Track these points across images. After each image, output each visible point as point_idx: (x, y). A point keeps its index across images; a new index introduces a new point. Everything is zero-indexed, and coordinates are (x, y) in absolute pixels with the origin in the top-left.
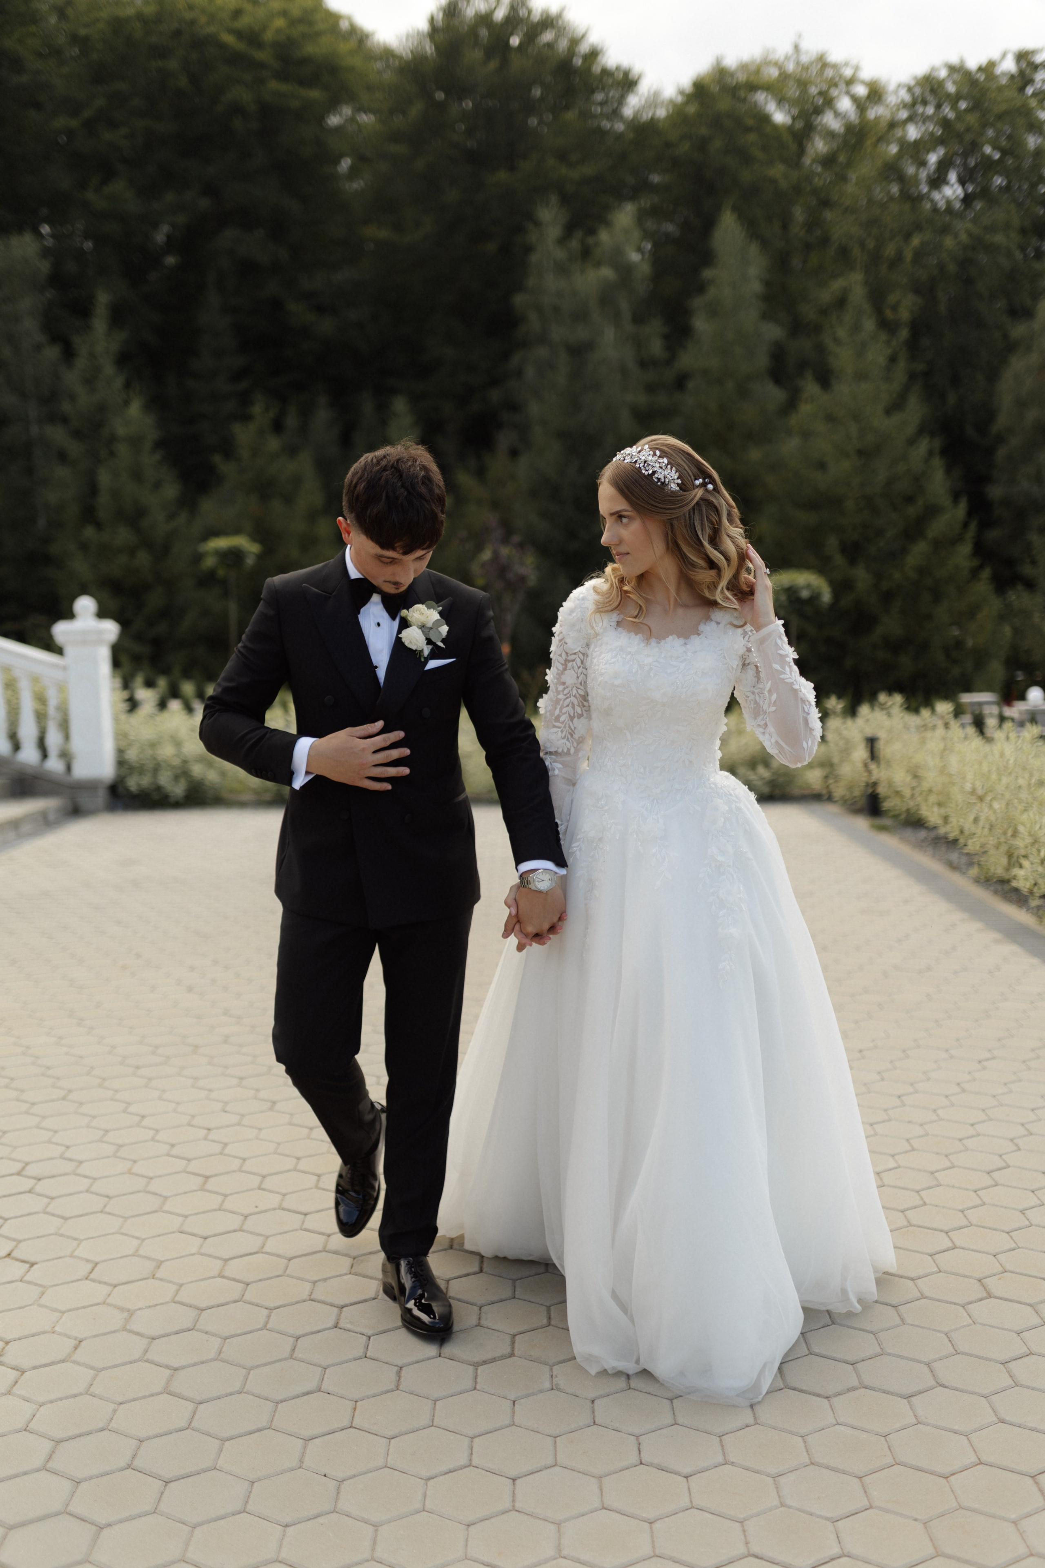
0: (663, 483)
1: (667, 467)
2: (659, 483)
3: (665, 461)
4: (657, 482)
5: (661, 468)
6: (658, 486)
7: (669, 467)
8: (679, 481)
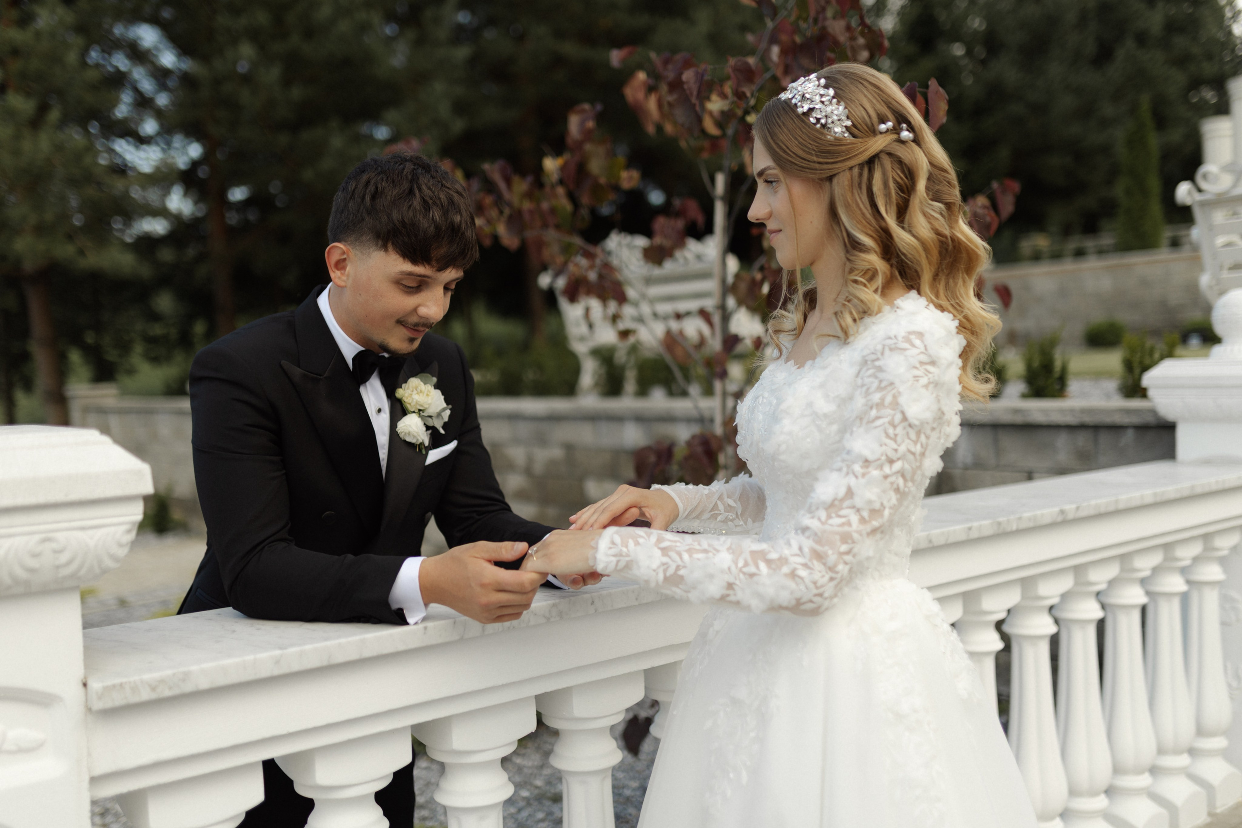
0: (824, 126)
1: (831, 103)
2: (818, 126)
3: (831, 92)
4: (815, 124)
5: (822, 102)
6: (817, 130)
7: (835, 100)
8: (849, 123)
